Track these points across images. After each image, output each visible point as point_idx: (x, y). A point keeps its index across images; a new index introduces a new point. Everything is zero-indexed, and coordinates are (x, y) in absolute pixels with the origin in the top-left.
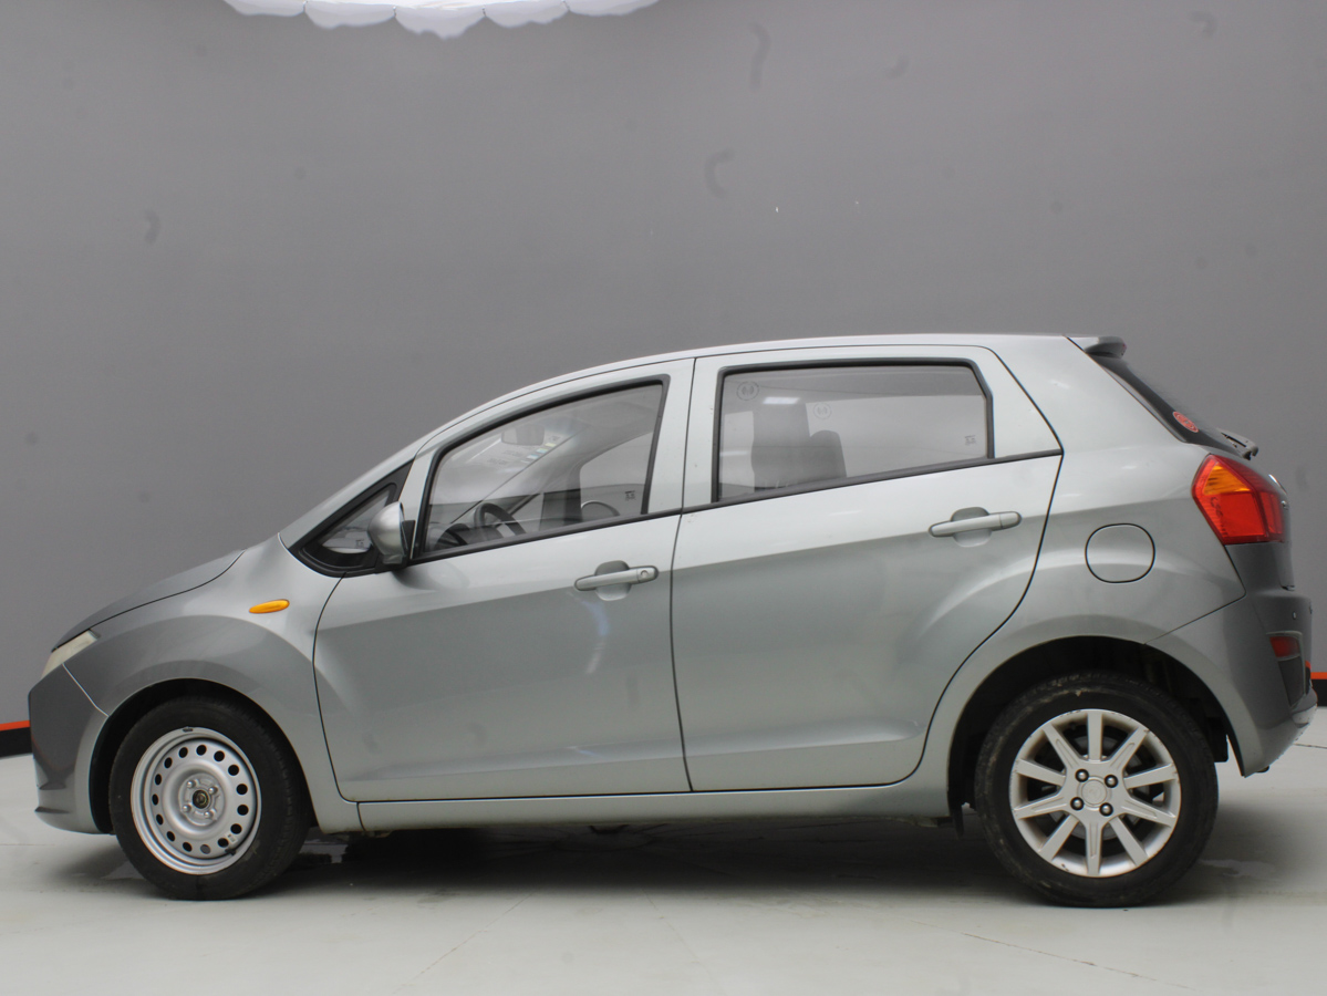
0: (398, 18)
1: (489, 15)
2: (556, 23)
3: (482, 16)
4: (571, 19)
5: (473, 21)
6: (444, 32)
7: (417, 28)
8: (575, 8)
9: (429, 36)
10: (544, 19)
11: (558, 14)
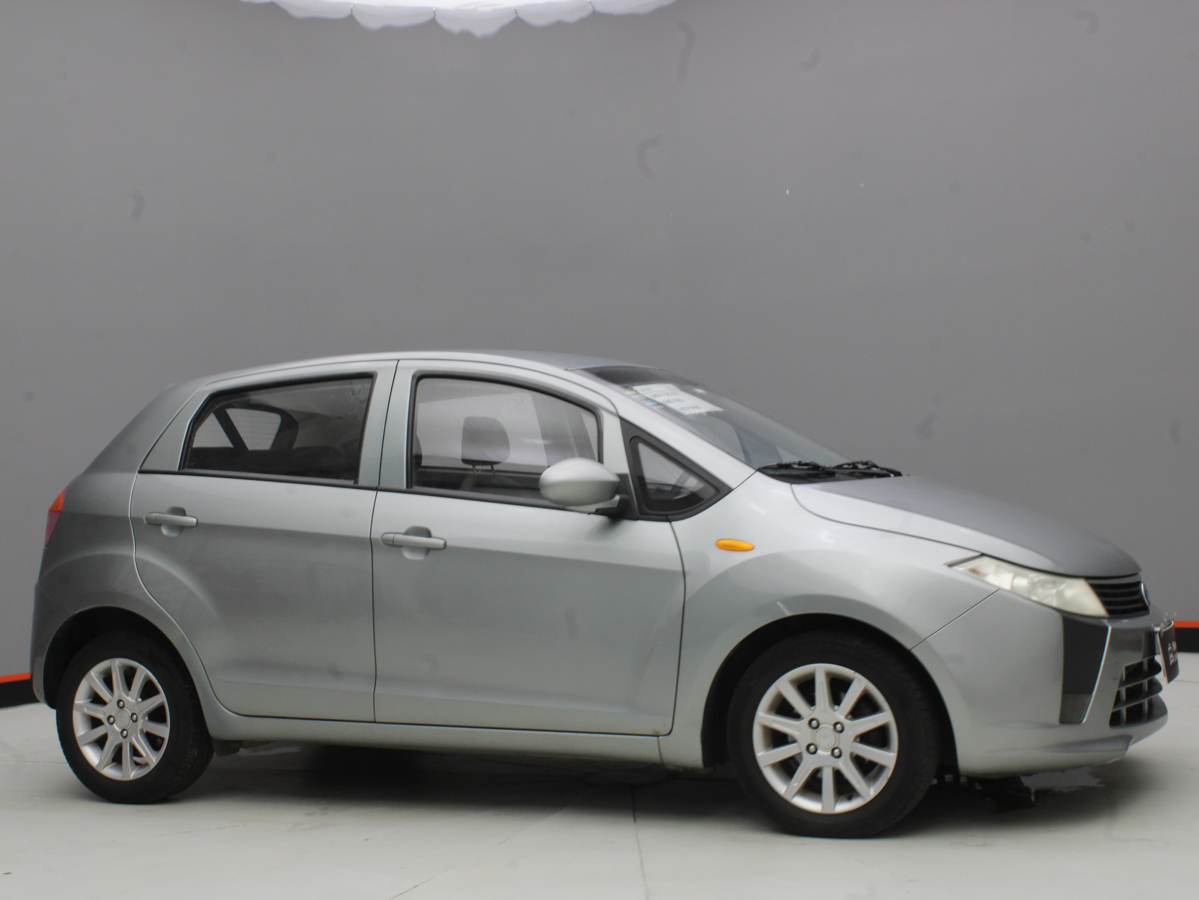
0: (437, 19)
1: (520, 15)
2: (582, 22)
3: (514, 16)
4: (596, 19)
5: (506, 20)
6: (479, 31)
7: (455, 28)
8: (600, 8)
9: (466, 36)
10: (572, 18)
11: (584, 13)
